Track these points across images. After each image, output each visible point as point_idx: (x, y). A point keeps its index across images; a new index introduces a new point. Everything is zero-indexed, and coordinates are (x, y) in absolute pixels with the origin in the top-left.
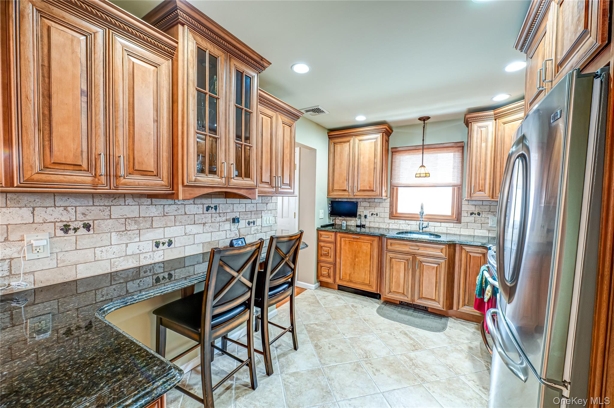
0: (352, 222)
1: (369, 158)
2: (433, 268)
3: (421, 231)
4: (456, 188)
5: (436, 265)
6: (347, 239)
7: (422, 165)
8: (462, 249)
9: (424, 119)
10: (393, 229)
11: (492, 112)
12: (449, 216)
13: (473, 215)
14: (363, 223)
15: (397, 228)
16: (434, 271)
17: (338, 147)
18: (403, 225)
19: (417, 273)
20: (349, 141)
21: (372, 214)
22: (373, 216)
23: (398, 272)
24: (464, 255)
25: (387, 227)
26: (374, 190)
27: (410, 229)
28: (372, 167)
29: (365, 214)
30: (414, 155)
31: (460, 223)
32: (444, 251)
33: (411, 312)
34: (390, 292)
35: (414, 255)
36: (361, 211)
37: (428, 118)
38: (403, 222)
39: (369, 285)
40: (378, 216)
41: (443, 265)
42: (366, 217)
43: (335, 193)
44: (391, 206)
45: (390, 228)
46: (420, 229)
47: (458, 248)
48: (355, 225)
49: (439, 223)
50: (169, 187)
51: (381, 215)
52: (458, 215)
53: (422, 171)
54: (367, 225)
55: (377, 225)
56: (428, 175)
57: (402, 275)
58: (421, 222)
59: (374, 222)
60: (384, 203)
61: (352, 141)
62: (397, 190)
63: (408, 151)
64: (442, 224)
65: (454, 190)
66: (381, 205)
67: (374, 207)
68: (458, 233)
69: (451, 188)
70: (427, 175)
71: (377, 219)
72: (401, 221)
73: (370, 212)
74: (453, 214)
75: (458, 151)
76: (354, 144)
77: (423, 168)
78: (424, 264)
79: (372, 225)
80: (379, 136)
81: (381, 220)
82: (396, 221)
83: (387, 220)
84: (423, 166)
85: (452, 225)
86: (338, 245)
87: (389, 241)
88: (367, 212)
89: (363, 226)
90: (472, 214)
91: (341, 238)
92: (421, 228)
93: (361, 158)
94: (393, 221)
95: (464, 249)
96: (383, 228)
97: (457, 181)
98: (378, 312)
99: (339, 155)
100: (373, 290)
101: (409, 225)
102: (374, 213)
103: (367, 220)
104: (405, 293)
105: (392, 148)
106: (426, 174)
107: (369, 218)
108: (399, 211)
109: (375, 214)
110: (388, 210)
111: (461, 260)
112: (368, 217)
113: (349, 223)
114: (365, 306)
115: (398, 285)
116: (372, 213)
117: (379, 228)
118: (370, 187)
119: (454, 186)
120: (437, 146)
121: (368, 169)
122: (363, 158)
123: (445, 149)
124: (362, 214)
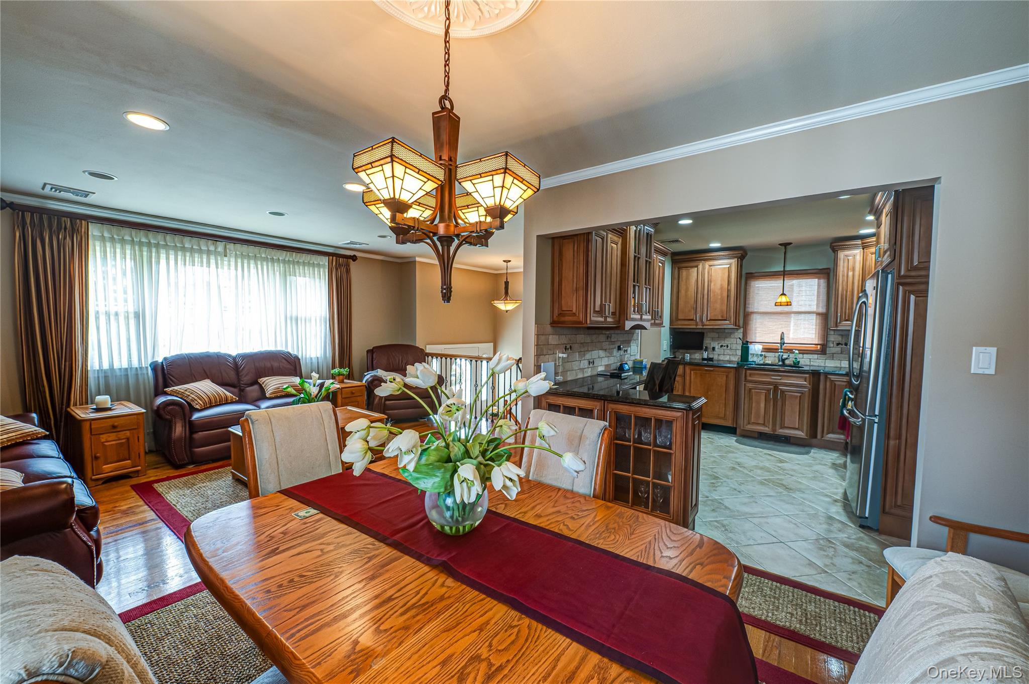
0: (697, 356)
1: (721, 285)
2: (797, 396)
4: (821, 315)
5: (799, 395)
6: (698, 372)
8: (826, 377)
9: (786, 245)
11: (859, 242)
12: (815, 347)
13: (840, 346)
14: (711, 356)
16: (798, 401)
17: (684, 273)
19: (779, 403)
20: (697, 266)
21: (722, 346)
22: (723, 348)
23: (758, 403)
24: (828, 384)
26: (727, 319)
28: (725, 294)
29: (712, 346)
30: (773, 281)
31: (825, 354)
32: (808, 379)
33: (770, 443)
34: (749, 423)
35: (776, 386)
36: (707, 342)
37: (790, 244)
39: (724, 418)
40: (728, 348)
41: (807, 394)
42: (714, 349)
43: (680, 322)
46: (779, 361)
47: (822, 378)
48: (701, 358)
51: (733, 346)
53: (784, 299)
54: (716, 357)
55: (727, 358)
56: (789, 304)
57: (762, 405)
58: (781, 354)
59: (724, 354)
60: (736, 334)
61: (700, 267)
62: (751, 317)
63: (765, 277)
64: (804, 355)
65: (819, 318)
66: (732, 336)
67: (724, 338)
68: (823, 364)
69: (815, 316)
71: (728, 351)
73: (718, 344)
74: (818, 345)
75: (824, 278)
76: (704, 269)
77: (783, 297)
78: (786, 393)
79: (722, 358)
80: (734, 262)
81: (732, 352)
84: (783, 294)
85: (816, 356)
86: (688, 378)
87: (748, 372)
88: (714, 344)
89: (711, 359)
90: (838, 344)
91: (691, 370)
92: (781, 360)
93: (712, 284)
95: (830, 379)
96: (735, 361)
97: (822, 310)
98: (737, 442)
99: (685, 281)
100: (729, 423)
101: (766, 357)
102: (724, 345)
103: (715, 352)
104: (766, 424)
105: (747, 273)
106: (787, 302)
107: (718, 350)
111: (825, 389)
112: (716, 349)
113: (693, 357)
115: (758, 416)
116: (721, 344)
117: (730, 361)
118: (722, 317)
119: (818, 314)
120: (800, 273)
121: (719, 297)
122: (715, 285)
123: (808, 275)
124: (708, 346)
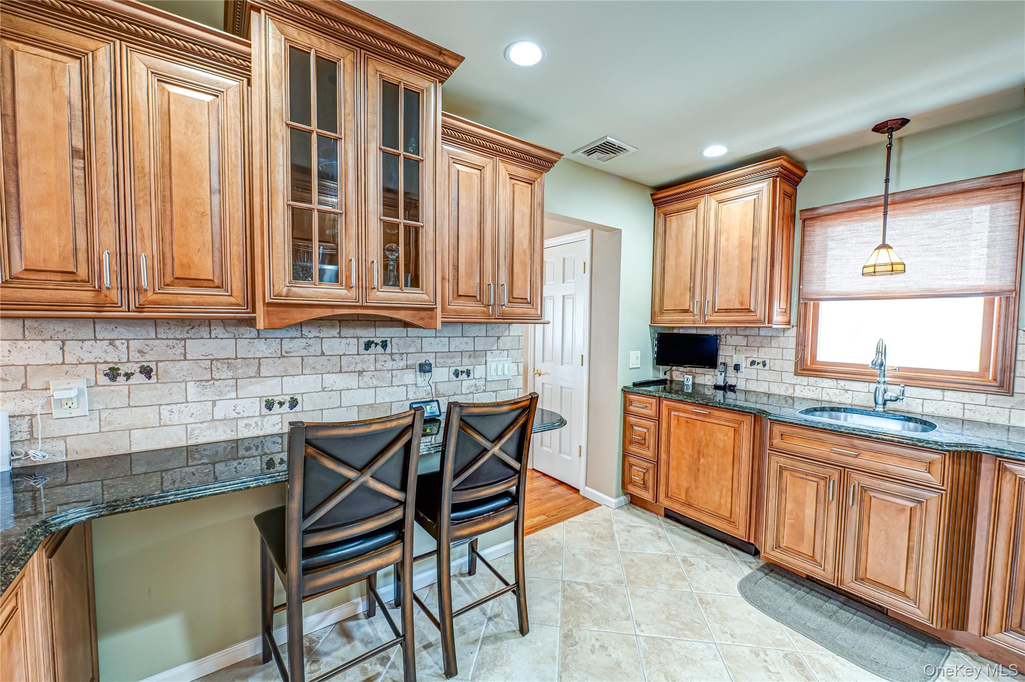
0: (707, 378)
1: (741, 237)
2: (902, 509)
3: (880, 408)
4: (997, 298)
5: (911, 505)
6: (681, 414)
7: (881, 243)
8: (1001, 470)
9: (891, 127)
10: (804, 399)
12: (972, 375)
14: (731, 381)
15: (815, 397)
16: (904, 518)
17: (674, 221)
18: (831, 392)
19: (854, 514)
20: (695, 207)
21: (753, 363)
22: (755, 366)
23: (800, 503)
24: (1008, 488)
25: (789, 393)
26: (752, 309)
27: (849, 401)
28: (747, 257)
29: (735, 362)
30: (862, 221)
31: (1010, 392)
32: (937, 468)
33: (831, 606)
34: (778, 546)
35: (845, 470)
36: (725, 354)
37: (904, 122)
38: (832, 383)
39: (730, 521)
40: (767, 367)
41: (933, 507)
42: (737, 368)
43: (666, 317)
44: (801, 344)
45: (796, 395)
46: (876, 403)
47: (987, 468)
48: (713, 384)
49: (939, 392)
50: (246, 308)
51: (775, 364)
52: (1003, 371)
53: (884, 257)
54: (741, 385)
55: (763, 388)
56: (901, 267)
57: (809, 512)
58: (882, 387)
59: (757, 380)
60: (782, 339)
61: (701, 206)
62: (816, 307)
63: (845, 215)
64: (947, 393)
65: (989, 305)
66: (774, 343)
67: (758, 347)
68: (1002, 420)
69: (980, 301)
70: (894, 269)
71: (764, 374)
72: (826, 380)
73: (747, 358)
74: (985, 368)
75: (1007, 198)
76: (707, 211)
77: (884, 251)
78: (872, 494)
79: (752, 386)
80: (765, 186)
81: (774, 376)
82: (812, 380)
83: (790, 378)
84: (884, 246)
85: (981, 398)
86: (664, 425)
87: (777, 429)
88: (738, 358)
89: (732, 388)
91: (670, 410)
92: (880, 401)
93: (723, 239)
94: (804, 380)
95: (1011, 471)
96: (779, 395)
97: (1005, 281)
98: (742, 587)
99: (674, 238)
100: (740, 532)
101: (847, 391)
102: (758, 360)
103: (739, 375)
104: (818, 557)
105: (801, 211)
106: (892, 264)
107: (745, 370)
108: (820, 358)
109: (758, 363)
110: (791, 354)
111: (997, 501)
112: (742, 369)
113: (700, 380)
114: (714, 567)
115: (801, 536)
116: (751, 359)
117: (769, 394)
118: (742, 303)
119: (989, 294)
120: (934, 192)
121: (736, 263)
122: (727, 239)
123: (960, 196)
124: (728, 361)
